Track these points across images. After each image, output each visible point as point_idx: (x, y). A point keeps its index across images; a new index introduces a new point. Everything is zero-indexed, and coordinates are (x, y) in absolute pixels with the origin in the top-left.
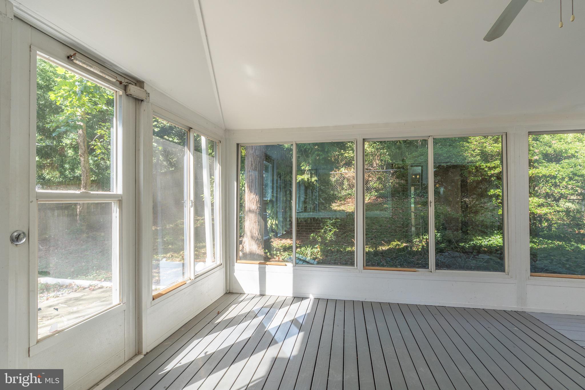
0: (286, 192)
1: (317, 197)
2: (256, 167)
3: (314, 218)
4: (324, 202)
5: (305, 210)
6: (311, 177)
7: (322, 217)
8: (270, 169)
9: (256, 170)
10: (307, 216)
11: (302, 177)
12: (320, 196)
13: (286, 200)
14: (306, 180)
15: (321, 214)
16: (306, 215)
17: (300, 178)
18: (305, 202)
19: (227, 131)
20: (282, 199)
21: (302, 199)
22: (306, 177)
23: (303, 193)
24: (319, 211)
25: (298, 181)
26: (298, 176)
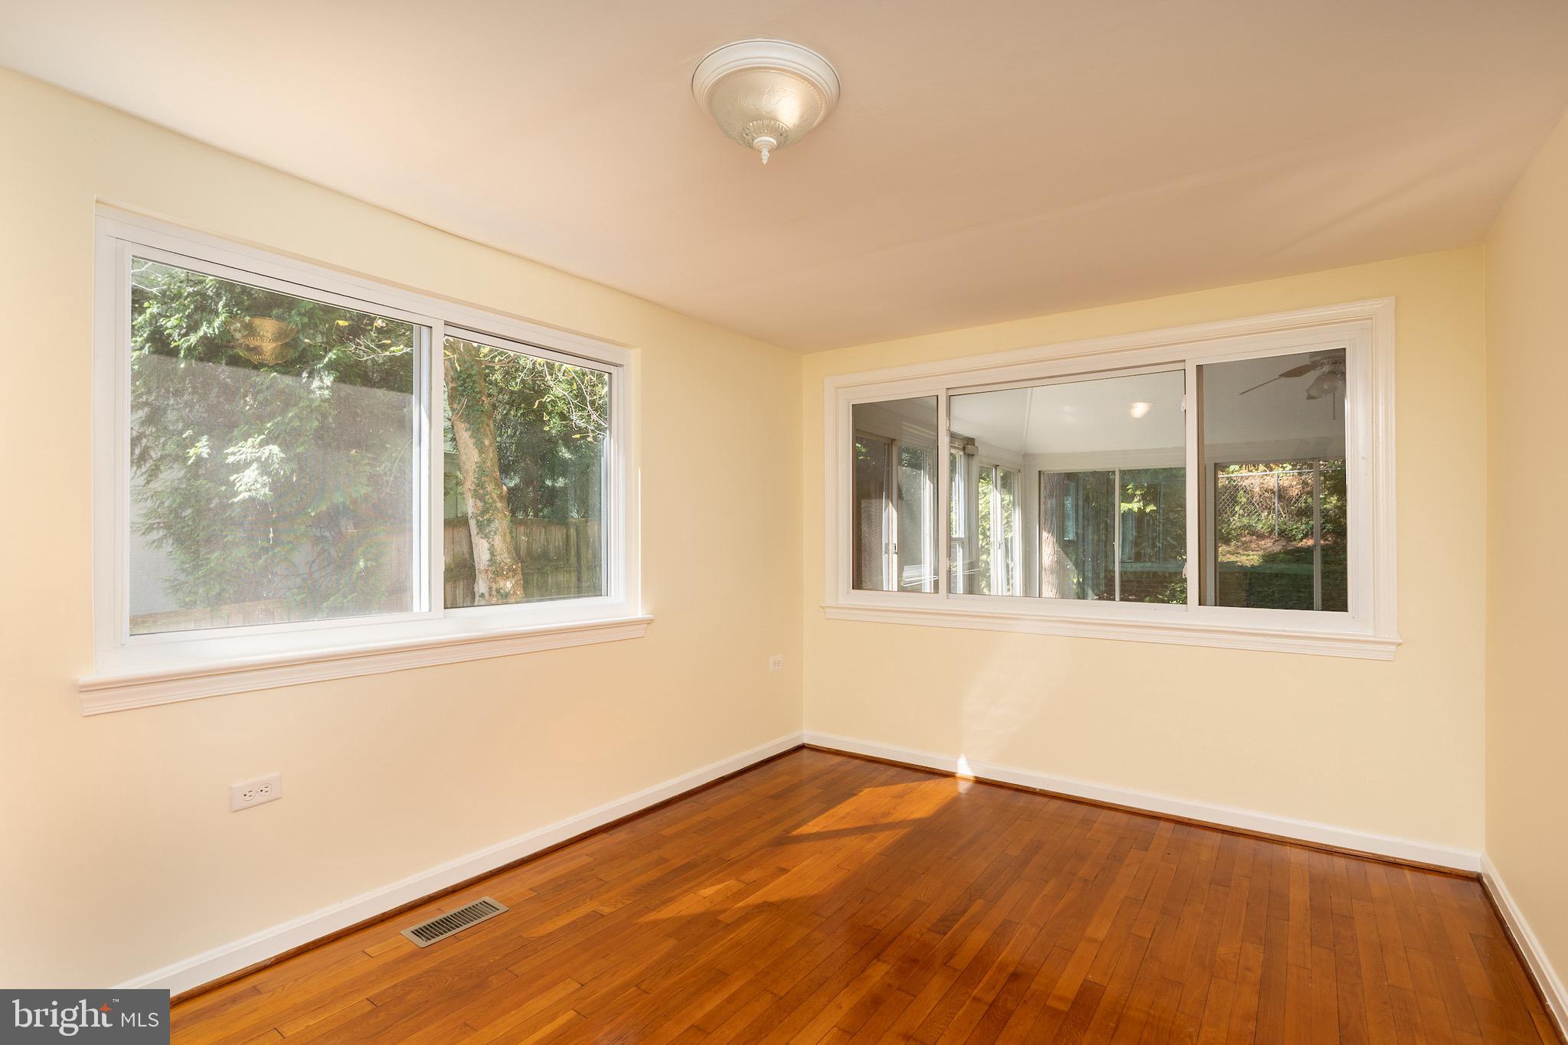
0: (1098, 525)
1: (1161, 535)
2: (1051, 491)
3: (1155, 574)
4: (1175, 543)
5: (1138, 557)
6: (1145, 506)
7: (1171, 571)
8: (1072, 491)
9: (1053, 496)
10: (1139, 569)
11: (1130, 506)
12: (1167, 532)
13: (1099, 541)
14: (1136, 510)
15: (1169, 566)
16: (1138, 567)
17: (1125, 506)
18: (1136, 543)
19: (1027, 456)
20: (1090, 538)
21: (1130, 537)
22: (1135, 506)
23: (1132, 527)
24: (1165, 559)
25: (1122, 512)
26: (1123, 505)
